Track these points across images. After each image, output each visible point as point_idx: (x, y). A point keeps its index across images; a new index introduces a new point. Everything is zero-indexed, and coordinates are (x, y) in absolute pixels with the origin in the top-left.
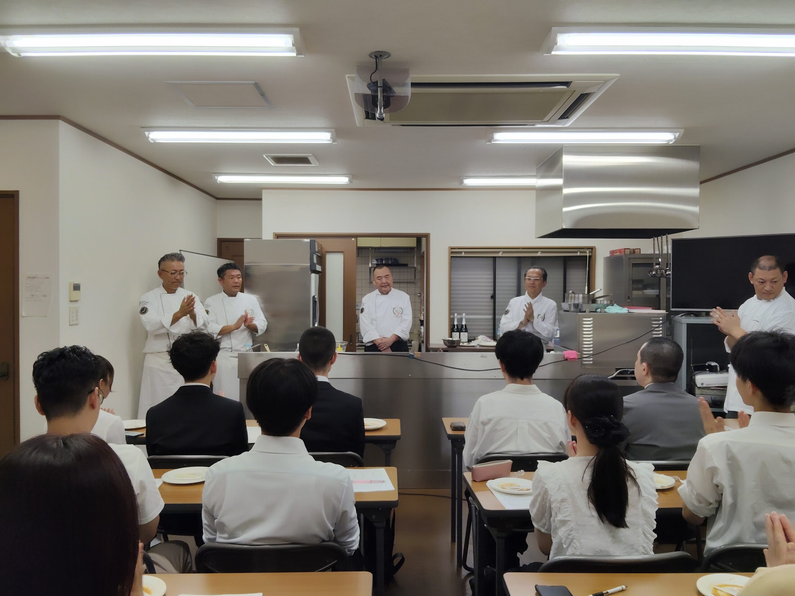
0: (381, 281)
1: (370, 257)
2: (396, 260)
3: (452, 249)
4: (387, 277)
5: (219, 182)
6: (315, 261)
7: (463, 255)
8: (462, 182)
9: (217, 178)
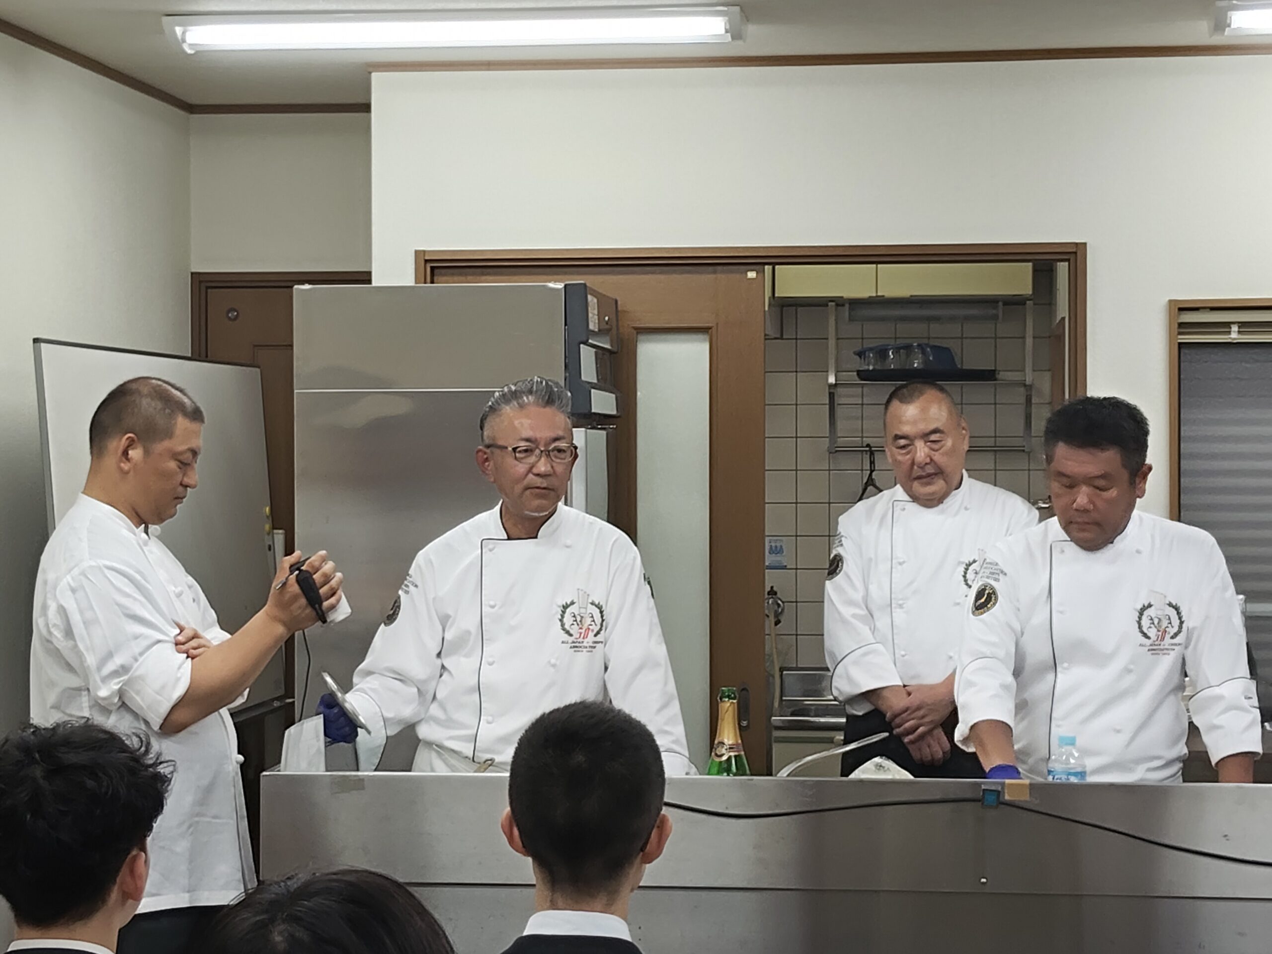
0: (908, 453)
1: (832, 342)
2: (942, 352)
3: (1181, 309)
4: (933, 437)
5: (190, 51)
6: (589, 372)
7: (1234, 335)
8: (1221, 24)
9: (184, 33)
